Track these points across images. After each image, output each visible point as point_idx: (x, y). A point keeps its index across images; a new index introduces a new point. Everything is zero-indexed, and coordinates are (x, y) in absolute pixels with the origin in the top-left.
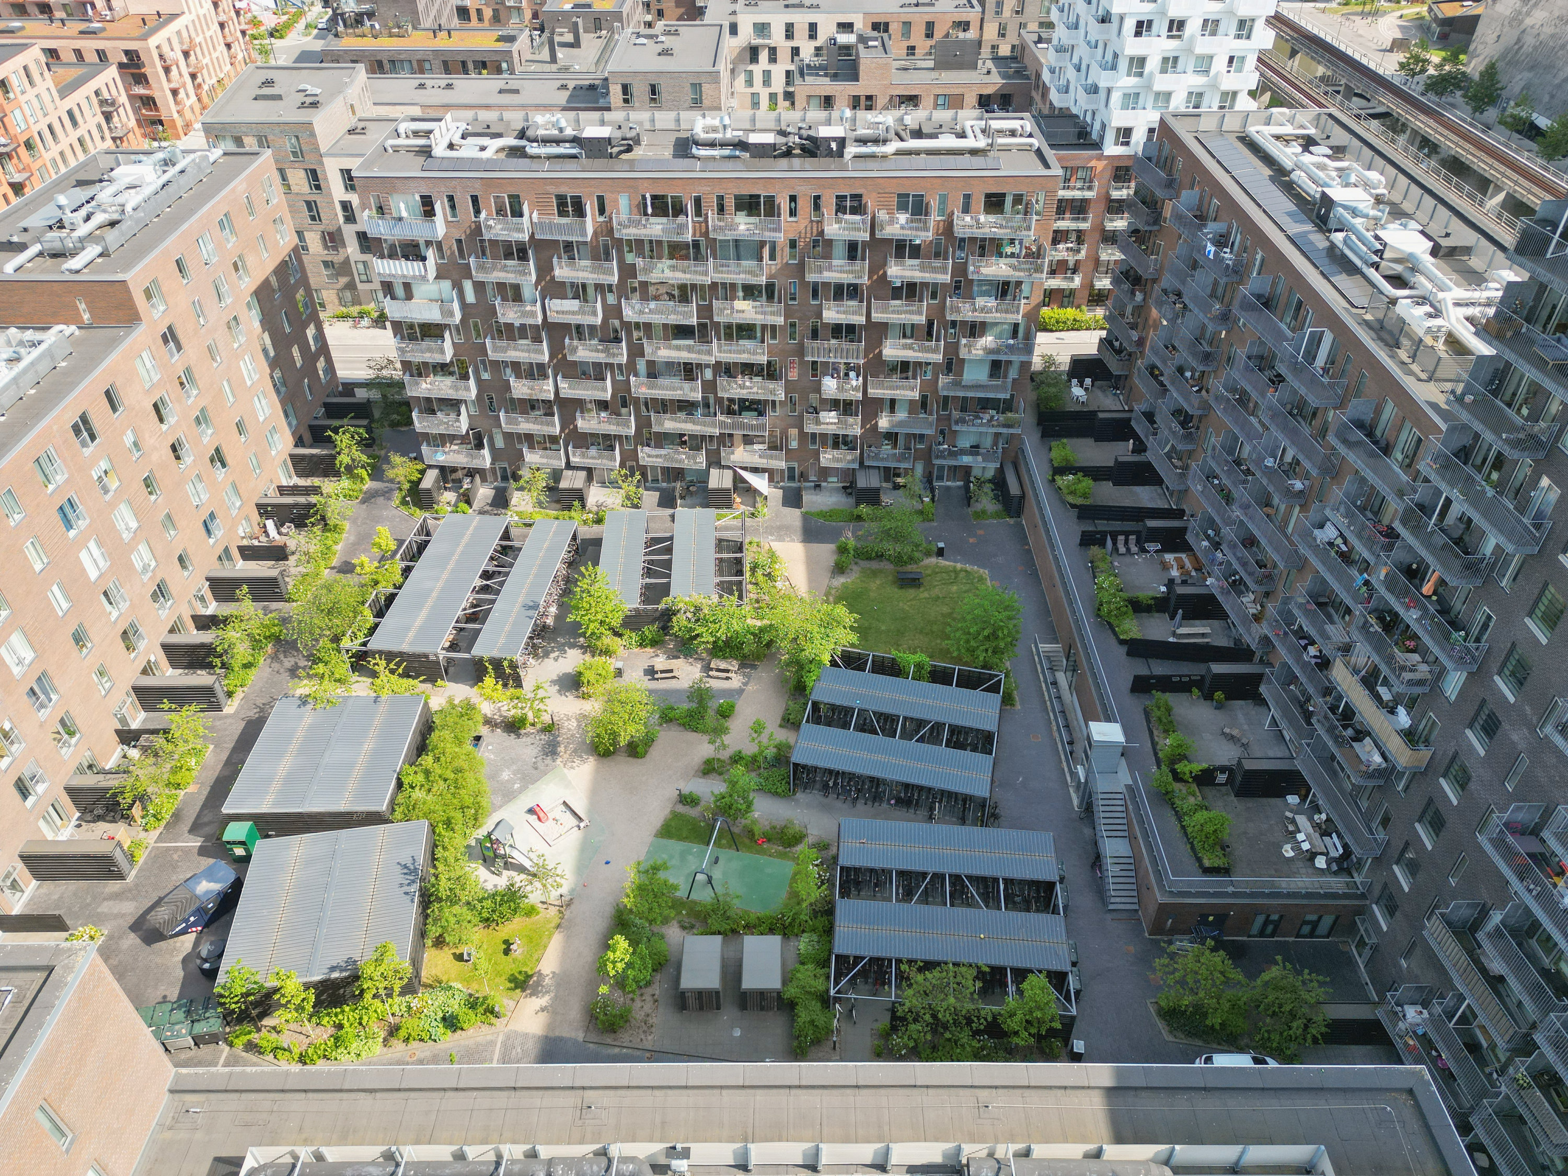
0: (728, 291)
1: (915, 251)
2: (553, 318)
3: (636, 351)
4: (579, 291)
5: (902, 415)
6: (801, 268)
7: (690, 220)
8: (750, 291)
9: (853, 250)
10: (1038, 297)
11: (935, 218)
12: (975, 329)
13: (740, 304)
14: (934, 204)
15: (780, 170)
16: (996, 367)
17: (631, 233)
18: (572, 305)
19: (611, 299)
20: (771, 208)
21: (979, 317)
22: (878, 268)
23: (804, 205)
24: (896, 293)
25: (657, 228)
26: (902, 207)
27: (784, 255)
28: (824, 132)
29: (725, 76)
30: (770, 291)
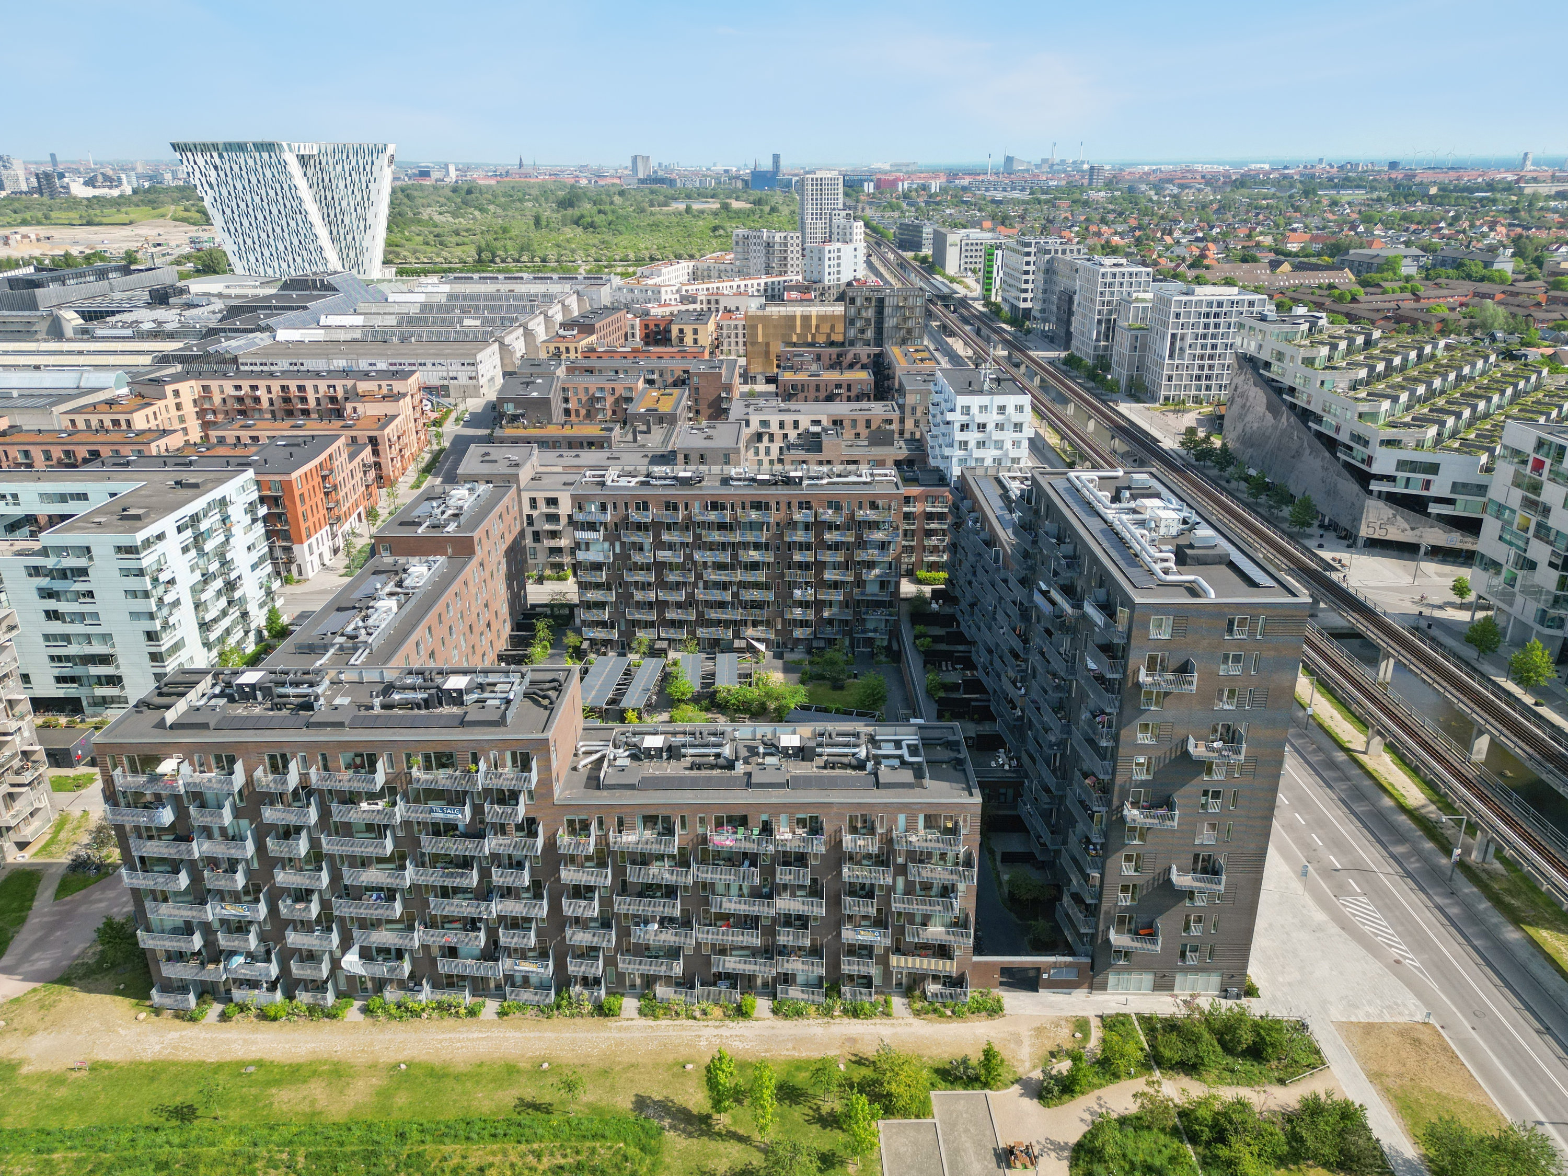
0: (745, 546)
1: (837, 528)
2: (659, 559)
3: (699, 577)
4: (671, 546)
5: (835, 610)
6: (782, 535)
7: (728, 513)
8: (757, 546)
9: (807, 527)
10: (899, 550)
11: (845, 511)
12: (870, 565)
13: (752, 553)
14: (845, 505)
15: (772, 491)
16: (883, 585)
17: (700, 518)
18: (668, 553)
19: (688, 551)
20: (767, 507)
21: (870, 559)
22: (819, 535)
23: (783, 507)
24: (829, 548)
25: (712, 516)
26: (830, 507)
27: (774, 529)
28: (793, 474)
29: (743, 449)
30: (767, 547)
